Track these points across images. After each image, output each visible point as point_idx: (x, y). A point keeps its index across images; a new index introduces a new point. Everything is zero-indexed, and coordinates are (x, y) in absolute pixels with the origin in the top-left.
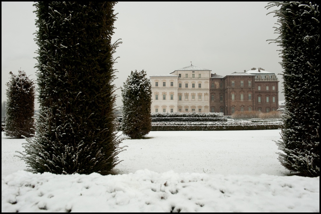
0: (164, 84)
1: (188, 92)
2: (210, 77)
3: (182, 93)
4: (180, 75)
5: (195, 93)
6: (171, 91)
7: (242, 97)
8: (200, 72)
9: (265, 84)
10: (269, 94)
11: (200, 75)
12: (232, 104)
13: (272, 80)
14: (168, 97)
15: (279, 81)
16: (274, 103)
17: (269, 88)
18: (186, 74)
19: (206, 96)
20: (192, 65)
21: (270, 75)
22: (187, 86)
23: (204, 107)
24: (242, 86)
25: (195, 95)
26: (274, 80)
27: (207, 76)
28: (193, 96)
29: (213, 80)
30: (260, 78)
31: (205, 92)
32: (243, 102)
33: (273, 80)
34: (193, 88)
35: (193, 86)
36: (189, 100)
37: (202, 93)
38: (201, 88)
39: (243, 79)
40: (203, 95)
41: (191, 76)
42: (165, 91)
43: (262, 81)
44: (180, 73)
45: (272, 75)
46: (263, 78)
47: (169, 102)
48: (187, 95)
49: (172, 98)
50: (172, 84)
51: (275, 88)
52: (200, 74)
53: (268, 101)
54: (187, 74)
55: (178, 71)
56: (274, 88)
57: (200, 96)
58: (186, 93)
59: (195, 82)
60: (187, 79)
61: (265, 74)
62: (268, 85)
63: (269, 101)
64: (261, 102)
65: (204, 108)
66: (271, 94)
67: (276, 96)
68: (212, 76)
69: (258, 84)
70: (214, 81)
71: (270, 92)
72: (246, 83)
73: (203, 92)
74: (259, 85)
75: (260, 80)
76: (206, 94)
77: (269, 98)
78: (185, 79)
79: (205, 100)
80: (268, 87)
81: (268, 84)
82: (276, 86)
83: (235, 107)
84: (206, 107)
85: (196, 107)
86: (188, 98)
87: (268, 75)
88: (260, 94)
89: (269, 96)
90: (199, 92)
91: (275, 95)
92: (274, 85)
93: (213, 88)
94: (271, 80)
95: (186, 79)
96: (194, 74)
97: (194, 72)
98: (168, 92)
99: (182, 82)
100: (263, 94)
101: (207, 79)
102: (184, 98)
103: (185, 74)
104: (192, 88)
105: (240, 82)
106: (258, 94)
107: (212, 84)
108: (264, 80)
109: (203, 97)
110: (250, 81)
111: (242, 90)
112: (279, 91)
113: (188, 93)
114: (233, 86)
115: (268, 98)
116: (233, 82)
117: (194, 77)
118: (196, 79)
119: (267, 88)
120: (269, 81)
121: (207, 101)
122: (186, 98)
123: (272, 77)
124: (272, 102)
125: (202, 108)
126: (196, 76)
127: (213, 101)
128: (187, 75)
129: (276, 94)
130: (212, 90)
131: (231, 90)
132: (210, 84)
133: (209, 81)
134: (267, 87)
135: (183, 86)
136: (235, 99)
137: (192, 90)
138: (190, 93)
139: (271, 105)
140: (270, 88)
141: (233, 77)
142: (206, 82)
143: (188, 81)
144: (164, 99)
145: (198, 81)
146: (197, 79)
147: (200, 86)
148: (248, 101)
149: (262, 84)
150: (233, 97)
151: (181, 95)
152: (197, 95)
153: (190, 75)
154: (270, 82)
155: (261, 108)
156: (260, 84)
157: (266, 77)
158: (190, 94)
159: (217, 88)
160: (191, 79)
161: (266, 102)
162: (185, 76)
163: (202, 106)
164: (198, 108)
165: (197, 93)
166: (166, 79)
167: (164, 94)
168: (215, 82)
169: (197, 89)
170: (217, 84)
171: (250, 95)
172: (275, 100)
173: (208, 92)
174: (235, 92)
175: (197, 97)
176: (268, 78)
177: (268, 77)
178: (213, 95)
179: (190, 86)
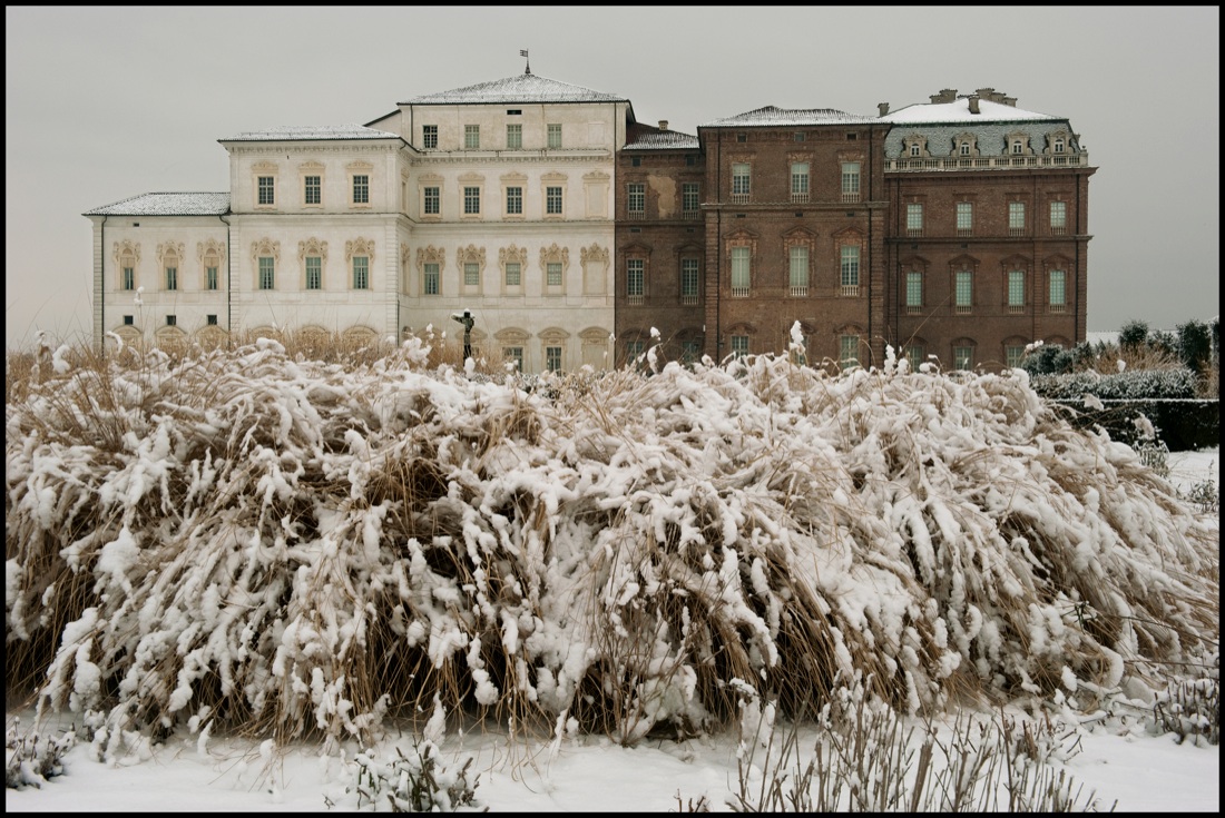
0: (313, 192)
1: (478, 243)
2: (621, 144)
3: (442, 250)
4: (430, 132)
5: (524, 250)
6: (353, 233)
7: (799, 269)
8: (554, 114)
9: (1000, 190)
10: (1028, 254)
11: (555, 129)
12: (734, 313)
13: (1046, 160)
14: (337, 272)
15: (1093, 170)
16: (1057, 307)
17: (1026, 211)
18: (468, 128)
19: (591, 266)
20: (528, 71)
21: (1038, 133)
22: (472, 200)
23: (580, 335)
24: (800, 193)
25: (524, 259)
26: (1063, 160)
27: (604, 134)
28: (513, 265)
29: (636, 164)
30: (972, 151)
31: (588, 240)
32: (803, 300)
33: (1053, 165)
34: (515, 215)
35: (514, 200)
36: (486, 291)
37: (566, 250)
38: (562, 216)
39: (809, 152)
40: (575, 257)
41: (501, 139)
42: (318, 233)
43: (983, 168)
44: (430, 123)
45: (1050, 128)
46: (991, 148)
47: (345, 302)
48: (472, 262)
49: (361, 282)
50: (361, 191)
51: (1068, 211)
52: (559, 128)
53: (1016, 295)
54: (477, 128)
55: (418, 111)
56: (1058, 214)
57: (554, 264)
58: (465, 246)
59: (525, 178)
60: (471, 155)
61: (1005, 123)
62: (1024, 194)
63: (1026, 296)
64: (975, 303)
65: (579, 342)
66: (1041, 253)
67: (1072, 265)
68: (630, 139)
69: (959, 190)
70: (641, 169)
71: (1028, 241)
72: (827, 177)
73: (575, 243)
74: (959, 197)
75: (968, 162)
76: (591, 255)
77: (1026, 277)
78: (462, 155)
79: (586, 294)
80: (1021, 208)
81: (1018, 189)
82: (1073, 201)
83: (751, 337)
84: (593, 335)
85: (528, 337)
86: (477, 282)
87: (1027, 128)
88: (966, 256)
89: (1026, 265)
90: (549, 240)
91: (1066, 261)
92: (1062, 192)
93: (639, 213)
94: (1040, 162)
95: (467, 160)
96: (519, 127)
97: (519, 112)
98: (336, 243)
99: (442, 179)
100: (984, 256)
101: (600, 158)
102: (456, 279)
103: (463, 129)
104: (506, 215)
105: (788, 169)
106: (953, 256)
107: (632, 188)
108: (992, 163)
109: (574, 272)
110: (850, 161)
111: (798, 221)
112: (1089, 233)
113: (478, 247)
114: (741, 197)
115: (1016, 281)
116: (741, 171)
117: (518, 147)
118: (529, 155)
119: (1017, 216)
120: (1026, 166)
121: (598, 296)
122: (467, 282)
123: (1047, 144)
124: (1046, 303)
125: (568, 341)
126: (534, 136)
127: (636, 300)
128: (472, 130)
129: (1072, 255)
130: (633, 229)
131: (725, 226)
132: (621, 187)
133: (610, 170)
134: (1013, 208)
135: (452, 204)
136: (754, 284)
137: (501, 226)
138: (493, 246)
139: (1037, 321)
140: (1037, 213)
141: (742, 139)
142: (592, 178)
143: (481, 170)
144: (314, 282)
145: (544, 169)
146: (536, 154)
147: (554, 200)
148: (838, 292)
149: (979, 188)
150: (740, 271)
151: (437, 261)
152: (534, 258)
153: (494, 128)
154: (1032, 177)
155: (972, 342)
156: (967, 190)
157: (1012, 144)
158: (492, 257)
159: (663, 213)
160: (497, 157)
161: (1005, 304)
162: (462, 142)
163: (568, 328)
164: (539, 342)
165: (533, 245)
166: (324, 159)
167: (313, 255)
168: (652, 179)
169: (536, 225)
170: (663, 187)
171: (850, 256)
172: (1067, 291)
173: (607, 241)
174: (751, 236)
175: (533, 273)
176: (1025, 149)
177: (1024, 141)
178: (634, 257)
179: (493, 204)
